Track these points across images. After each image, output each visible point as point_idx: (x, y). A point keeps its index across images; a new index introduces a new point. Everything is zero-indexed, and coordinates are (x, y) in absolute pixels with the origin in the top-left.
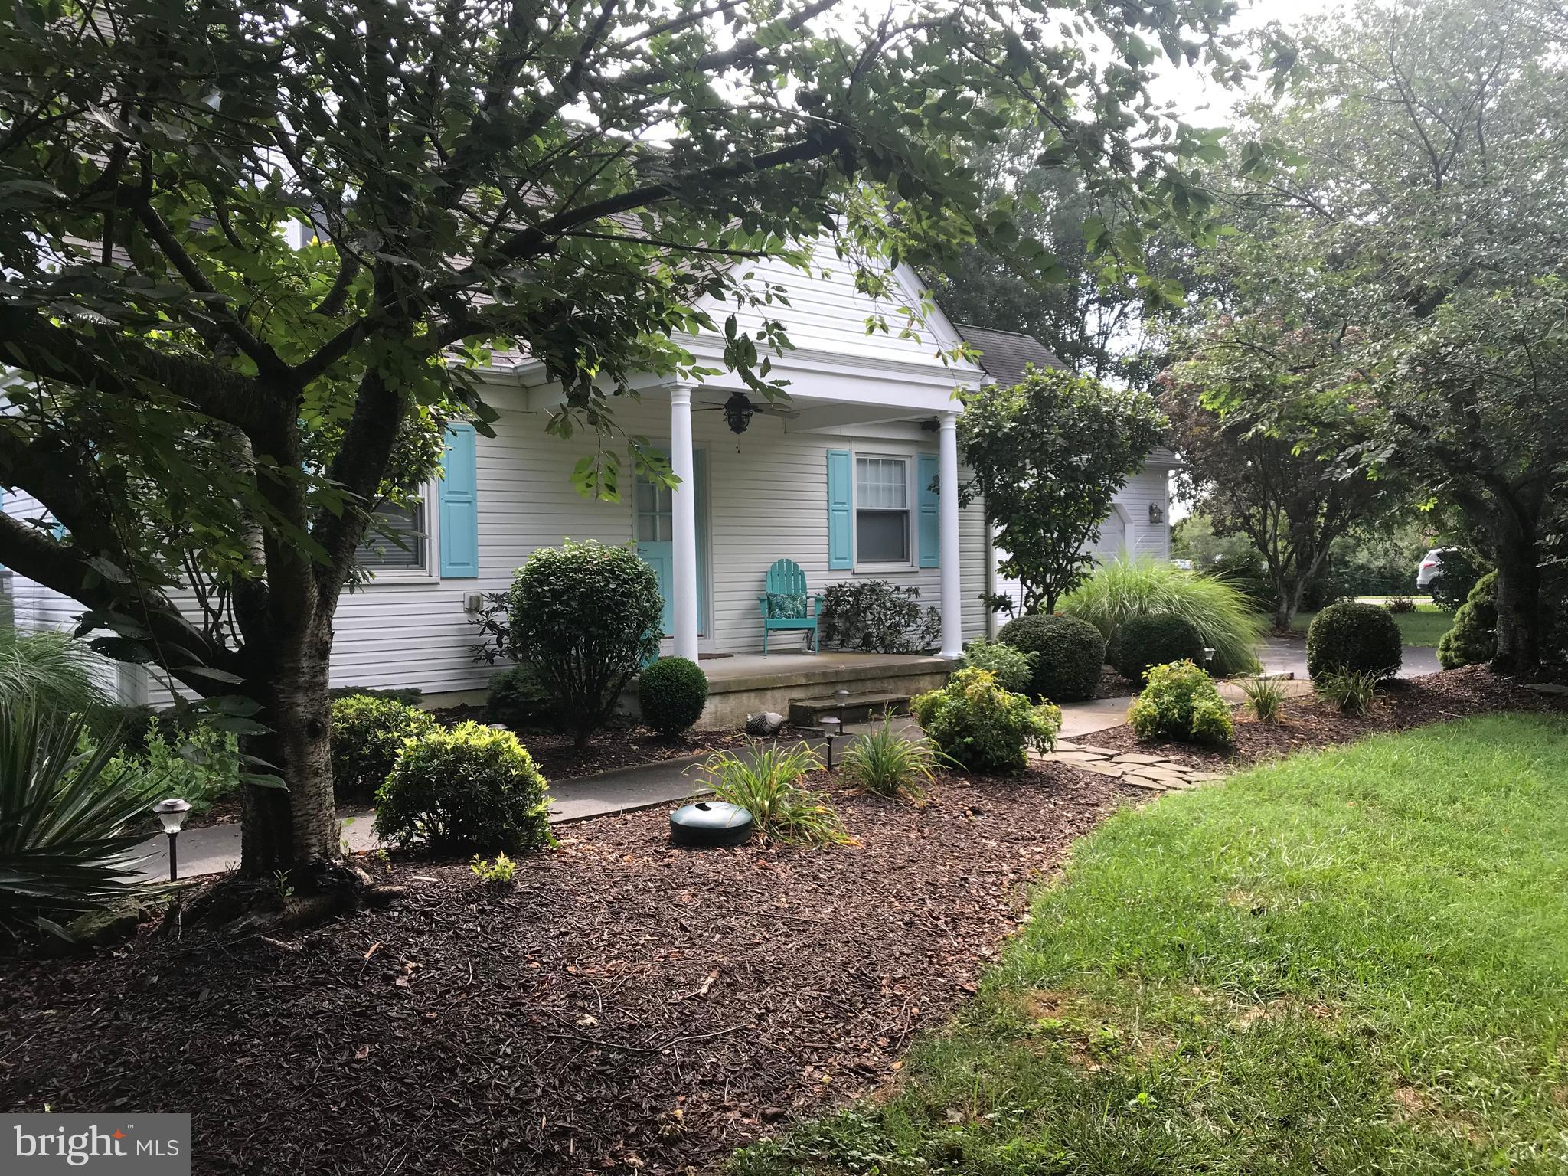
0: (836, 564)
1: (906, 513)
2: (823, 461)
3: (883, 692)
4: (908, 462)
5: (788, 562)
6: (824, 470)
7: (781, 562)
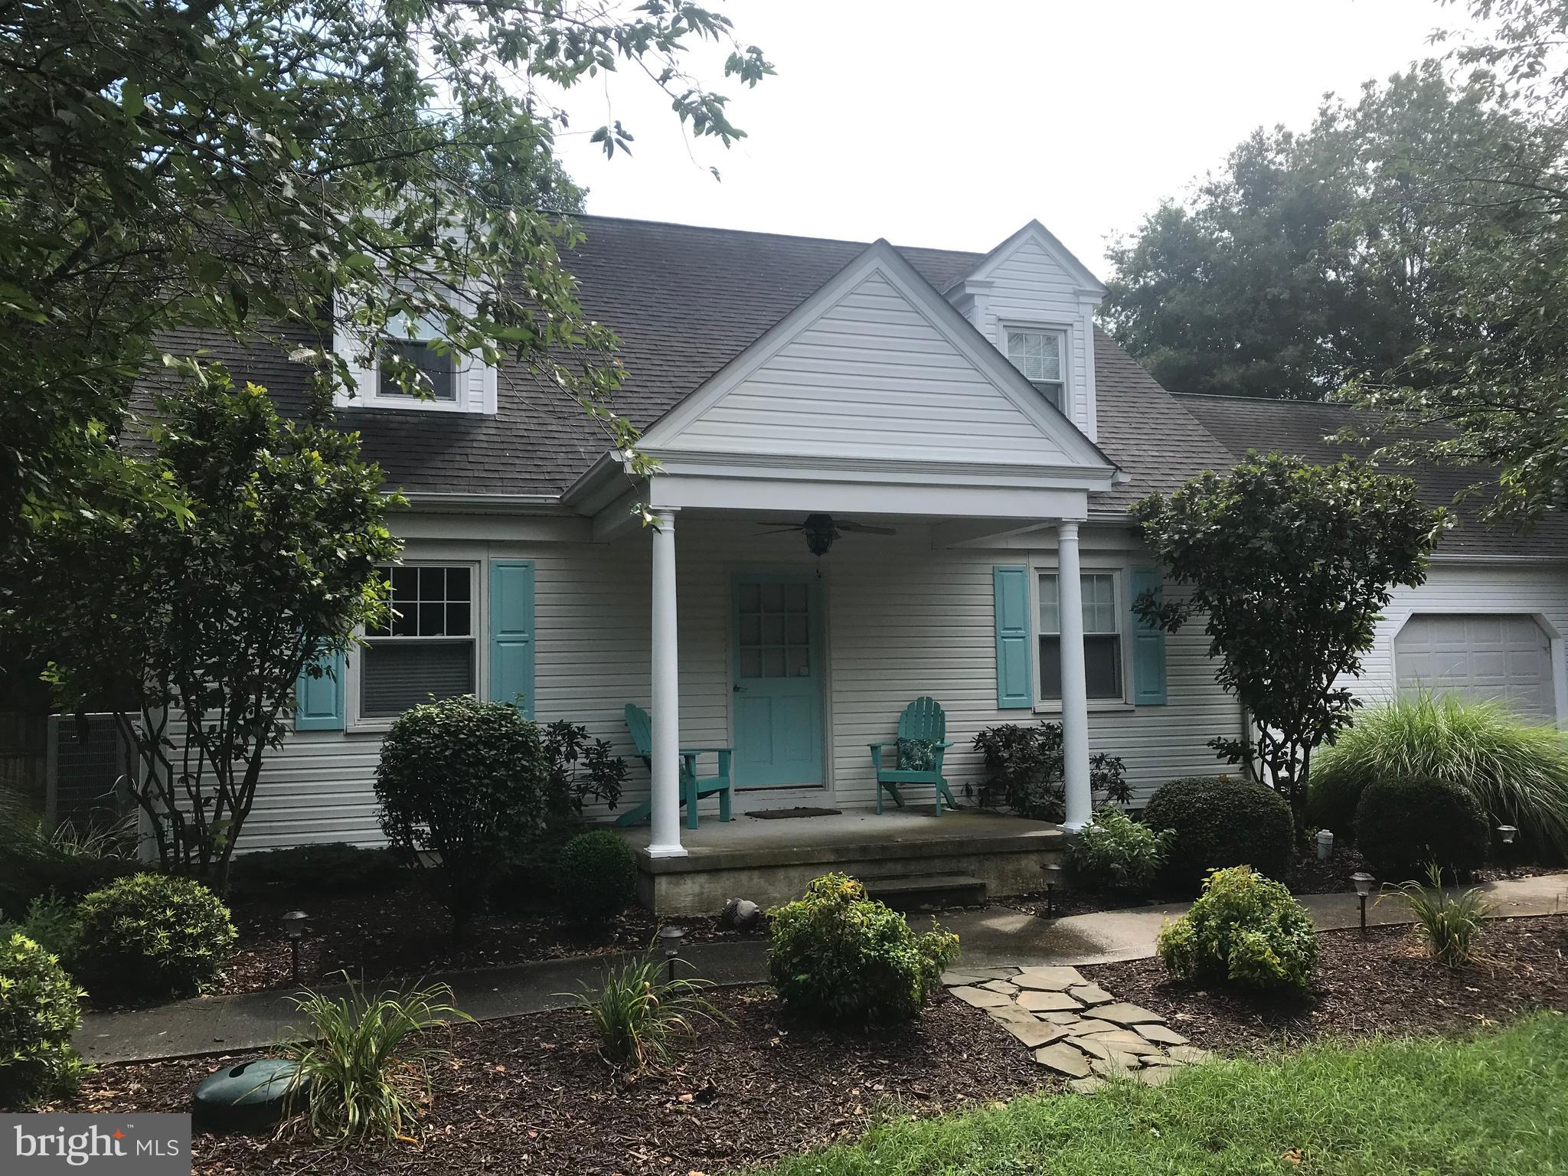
0: (1007, 701)
1: (1116, 638)
2: (989, 579)
3: (962, 873)
4: (1116, 576)
5: (929, 700)
6: (989, 590)
7: (921, 699)
